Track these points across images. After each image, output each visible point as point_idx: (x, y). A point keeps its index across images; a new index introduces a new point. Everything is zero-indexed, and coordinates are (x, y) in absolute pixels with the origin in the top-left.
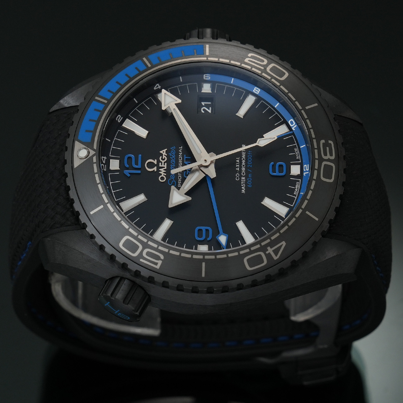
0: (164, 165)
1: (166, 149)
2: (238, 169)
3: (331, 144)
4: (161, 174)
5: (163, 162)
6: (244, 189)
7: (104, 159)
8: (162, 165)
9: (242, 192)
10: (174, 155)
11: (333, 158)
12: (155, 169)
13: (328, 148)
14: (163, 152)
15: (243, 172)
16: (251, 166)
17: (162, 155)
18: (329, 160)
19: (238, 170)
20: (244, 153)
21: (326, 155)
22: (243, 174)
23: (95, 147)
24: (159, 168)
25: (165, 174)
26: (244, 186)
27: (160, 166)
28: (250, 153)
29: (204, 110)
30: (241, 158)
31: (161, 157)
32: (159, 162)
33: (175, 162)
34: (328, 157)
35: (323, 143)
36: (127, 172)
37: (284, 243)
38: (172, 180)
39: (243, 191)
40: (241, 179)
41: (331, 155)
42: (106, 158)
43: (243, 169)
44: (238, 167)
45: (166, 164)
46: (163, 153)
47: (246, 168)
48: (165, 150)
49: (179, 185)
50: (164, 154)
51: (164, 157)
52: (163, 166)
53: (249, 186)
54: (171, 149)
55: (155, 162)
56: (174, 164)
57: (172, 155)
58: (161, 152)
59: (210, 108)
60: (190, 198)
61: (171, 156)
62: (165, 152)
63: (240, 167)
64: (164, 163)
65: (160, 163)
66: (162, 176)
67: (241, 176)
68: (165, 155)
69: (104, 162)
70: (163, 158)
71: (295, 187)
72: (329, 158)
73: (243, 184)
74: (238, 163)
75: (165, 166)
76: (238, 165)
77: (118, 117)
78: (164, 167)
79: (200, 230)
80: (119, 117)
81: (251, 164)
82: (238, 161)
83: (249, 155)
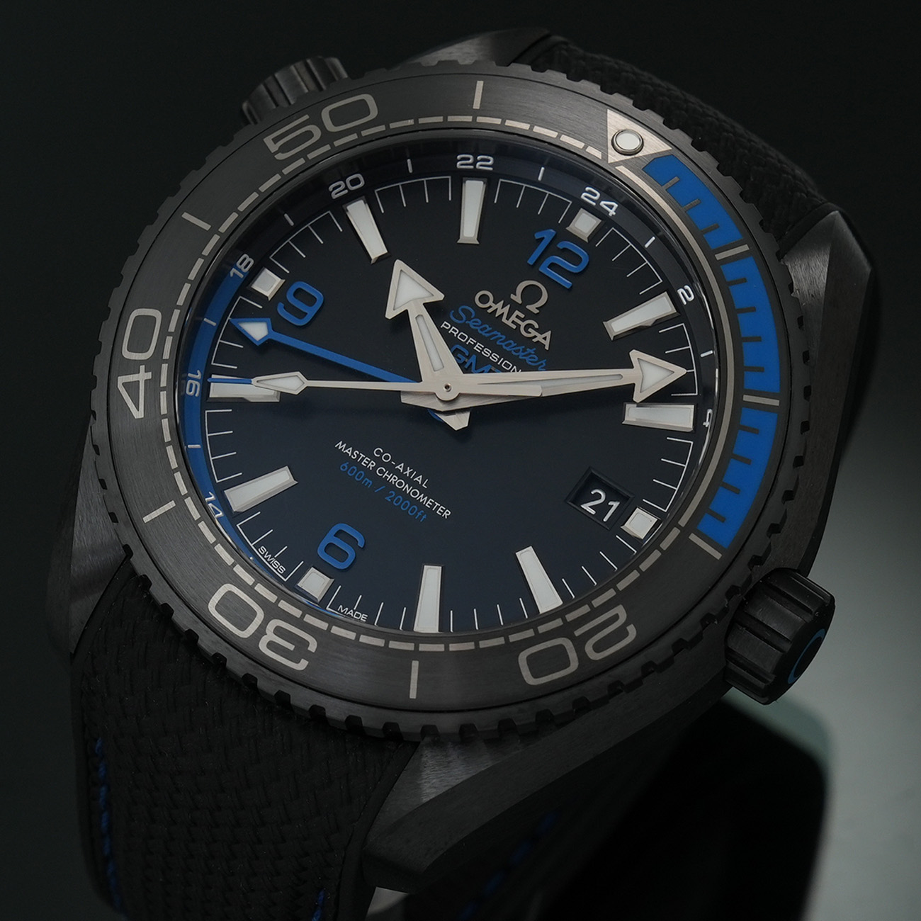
0: (513, 322)
1: (547, 348)
2: (400, 467)
3: (298, 662)
4: (495, 302)
5: (523, 324)
6: (347, 451)
7: (611, 207)
8: (517, 317)
9: (341, 443)
10: (524, 358)
11: (263, 646)
12: (517, 298)
13: (291, 647)
14: (545, 338)
15: (386, 474)
16: (388, 499)
17: (540, 331)
18: (261, 631)
19: (398, 467)
20: (429, 502)
21: (278, 631)
22: (381, 471)
23: (622, 169)
24: (514, 306)
25: (489, 311)
26: (352, 454)
27: (517, 313)
28: (421, 517)
29: (598, 496)
30: (422, 491)
31: (537, 326)
32: (529, 315)
33: (505, 350)
34: (270, 636)
35: (307, 643)
36: (548, 235)
37: (138, 414)
38: (469, 318)
39: (340, 445)
40: (373, 458)
41: (271, 645)
42: (610, 214)
43: (393, 479)
44: (405, 470)
45: (514, 327)
46: (544, 335)
47: (392, 486)
48: (547, 344)
49: (448, 326)
50: (540, 338)
51: (533, 333)
52: (513, 318)
53: (345, 465)
54: (543, 362)
55: (533, 308)
56: (503, 344)
57: (526, 353)
58: (548, 334)
59: (593, 512)
60: (390, 314)
61: (524, 350)
62: (543, 341)
63: (401, 475)
64: (519, 326)
65: (523, 316)
66: (491, 303)
67: (379, 462)
68: (535, 337)
69: (602, 203)
70: (530, 330)
71: (276, 559)
72: (266, 634)
73: (358, 456)
74: (415, 477)
75: (509, 323)
76: (411, 474)
77: (691, 293)
78: (507, 319)
79: (310, 300)
80: (690, 296)
81: (392, 501)
82: (419, 479)
83: (419, 511)
